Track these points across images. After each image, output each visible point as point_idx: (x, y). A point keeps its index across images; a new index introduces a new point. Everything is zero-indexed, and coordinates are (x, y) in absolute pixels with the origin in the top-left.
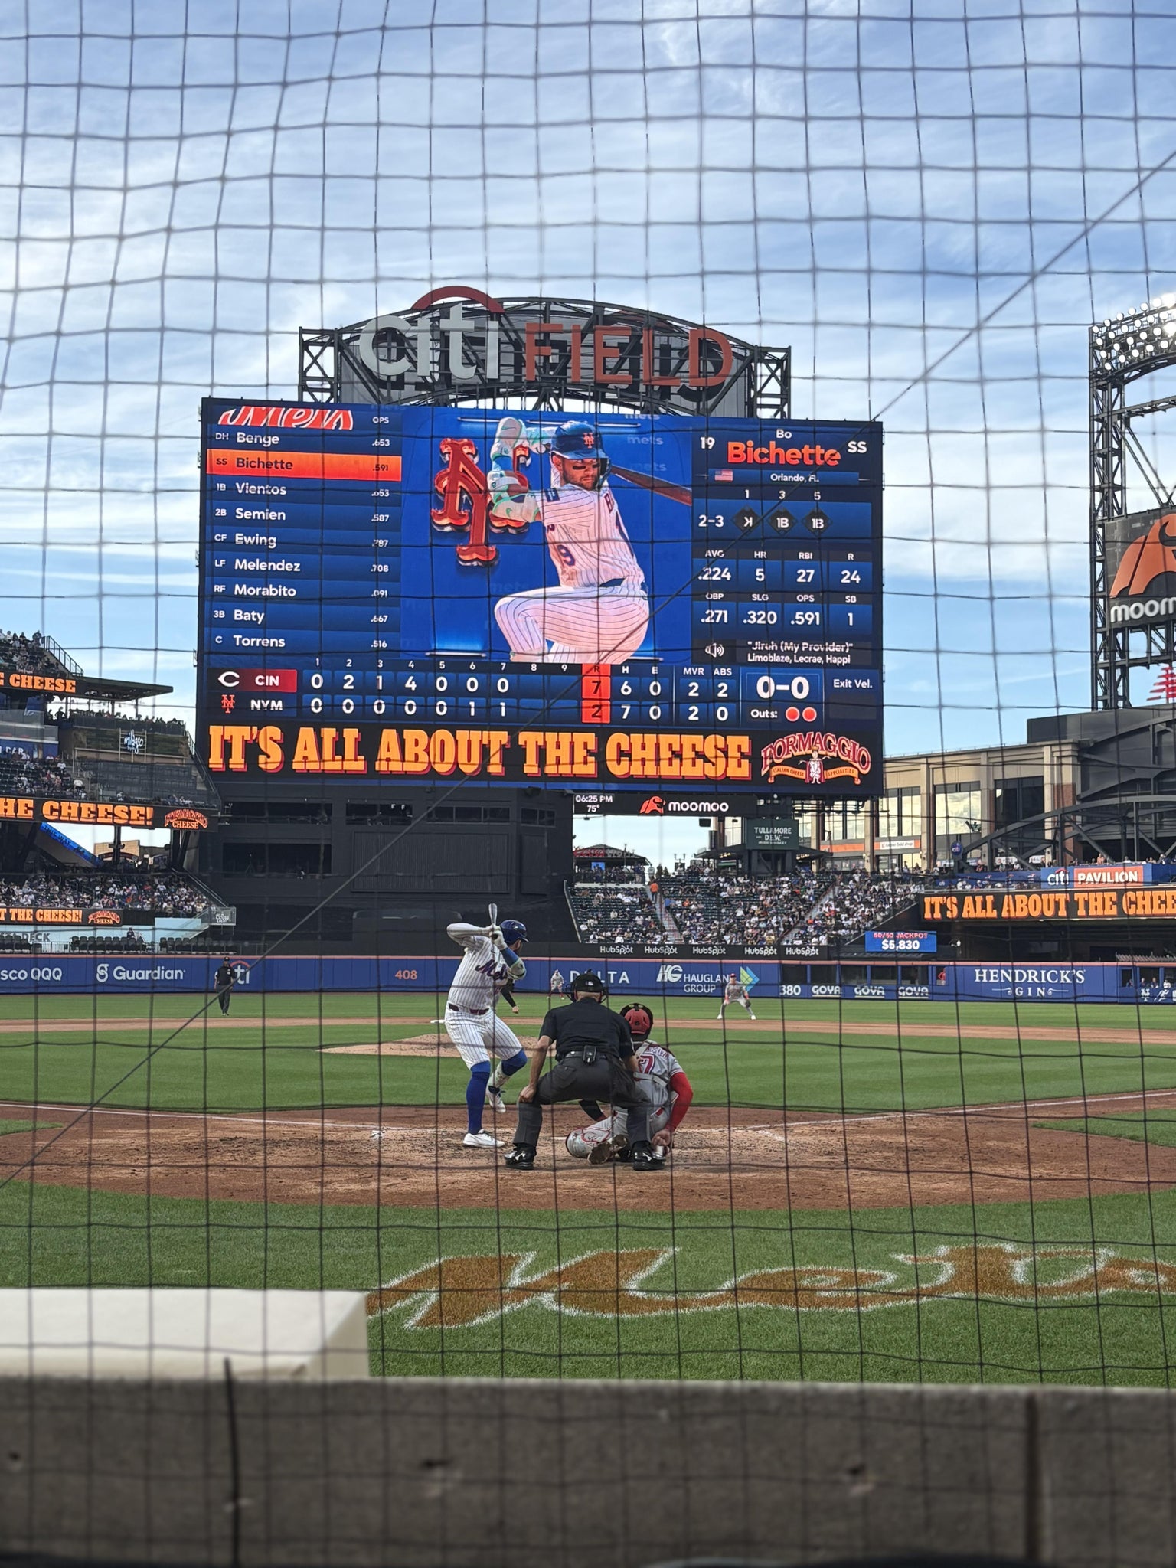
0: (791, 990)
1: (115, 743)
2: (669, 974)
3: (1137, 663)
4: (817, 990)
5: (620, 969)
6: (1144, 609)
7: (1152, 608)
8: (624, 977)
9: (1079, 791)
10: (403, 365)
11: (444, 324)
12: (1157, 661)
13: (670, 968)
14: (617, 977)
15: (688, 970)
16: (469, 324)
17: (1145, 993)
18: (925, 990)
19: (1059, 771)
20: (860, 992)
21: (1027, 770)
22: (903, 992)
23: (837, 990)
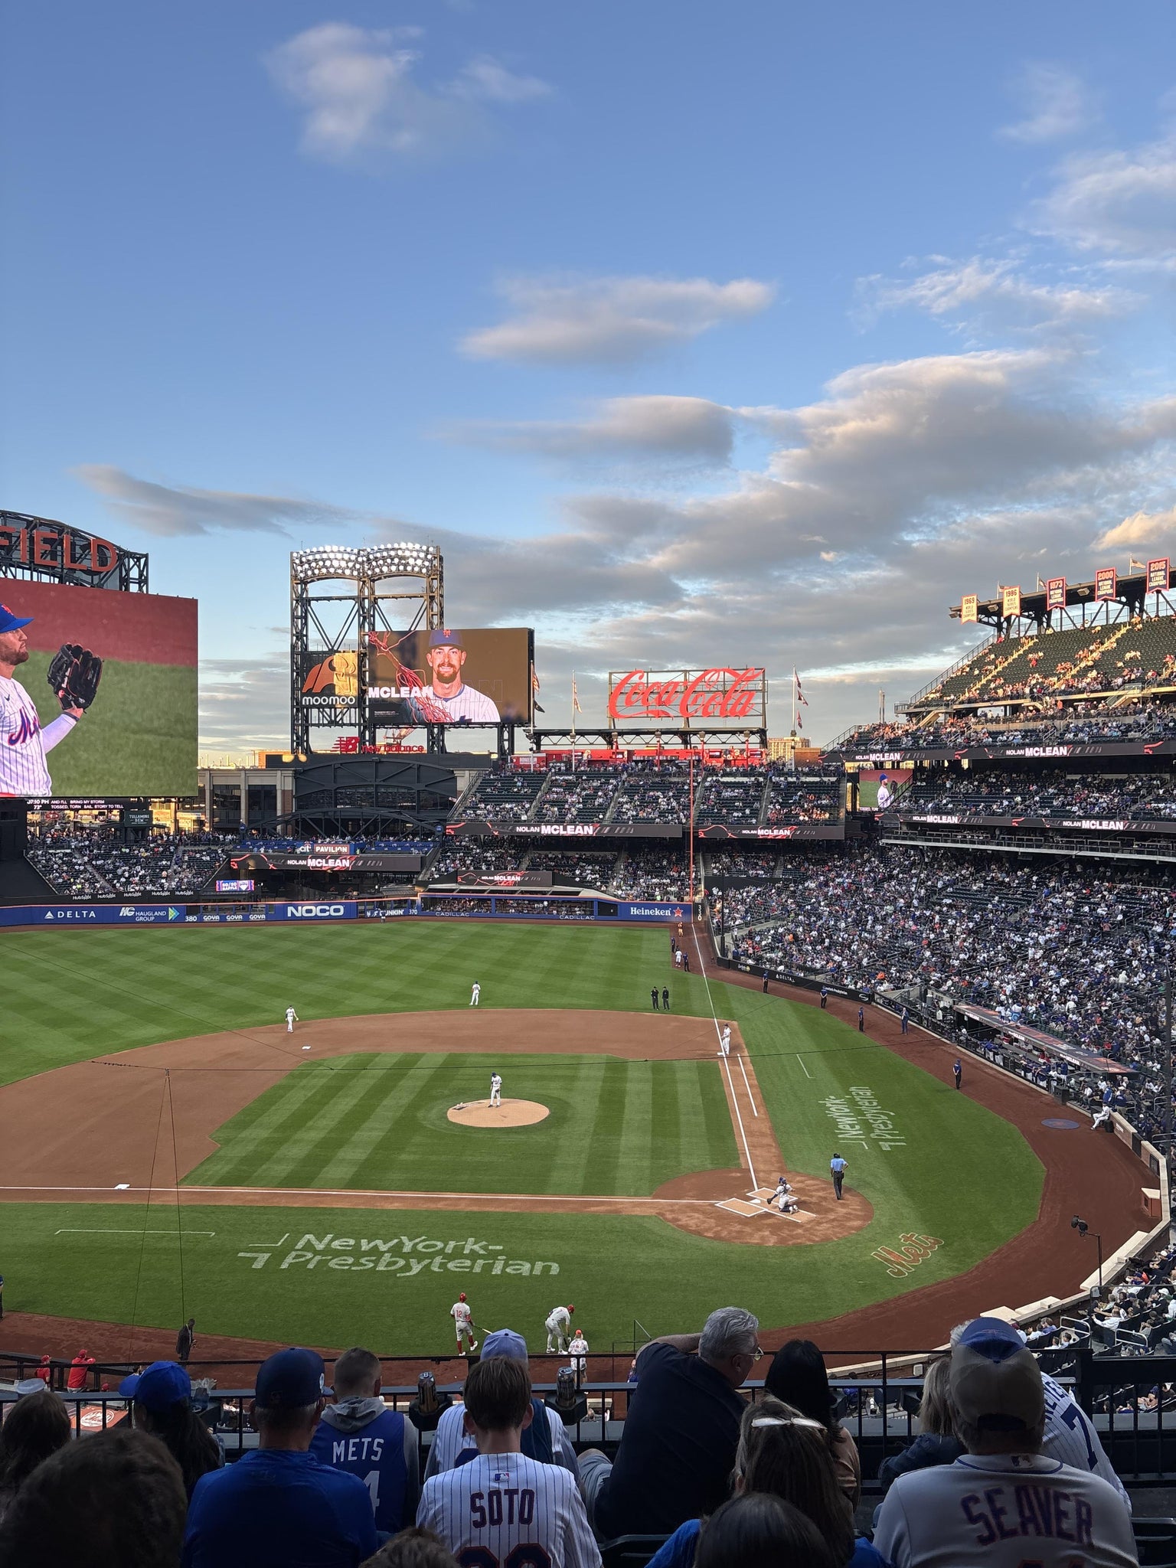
0: (191, 919)
2: (126, 912)
3: (315, 725)
4: (206, 918)
6: (321, 700)
7: (325, 701)
8: (92, 914)
9: (296, 793)
12: (324, 725)
13: (125, 909)
14: (88, 914)
15: (137, 909)
18: (263, 916)
19: (284, 783)
20: (229, 918)
21: (266, 781)
22: (252, 917)
23: (217, 918)
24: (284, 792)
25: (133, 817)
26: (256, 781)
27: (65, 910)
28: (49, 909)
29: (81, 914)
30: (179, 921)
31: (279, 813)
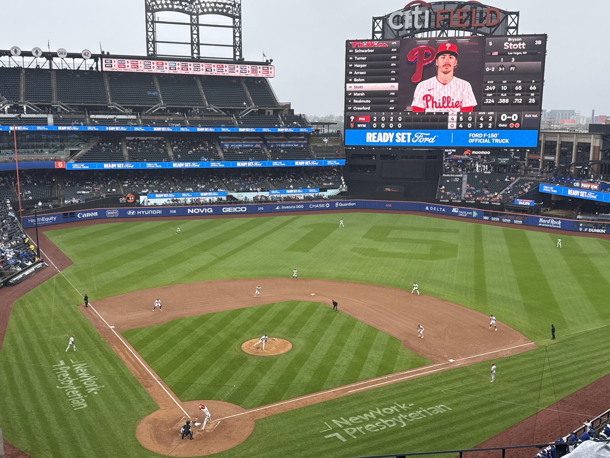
0: (486, 218)
1: (321, 141)
2: (455, 210)
4: (493, 219)
5: (443, 207)
8: (444, 210)
9: (601, 148)
10: (401, 26)
11: (413, 13)
13: (455, 209)
14: (442, 210)
15: (460, 210)
16: (420, 13)
17: (581, 229)
18: (521, 222)
19: (595, 142)
20: (504, 220)
21: (587, 141)
22: (515, 222)
23: (498, 219)
24: (594, 147)
25: (500, 159)
26: (582, 140)
27: (433, 206)
28: (427, 205)
29: (439, 209)
30: (479, 219)
31: (591, 159)
